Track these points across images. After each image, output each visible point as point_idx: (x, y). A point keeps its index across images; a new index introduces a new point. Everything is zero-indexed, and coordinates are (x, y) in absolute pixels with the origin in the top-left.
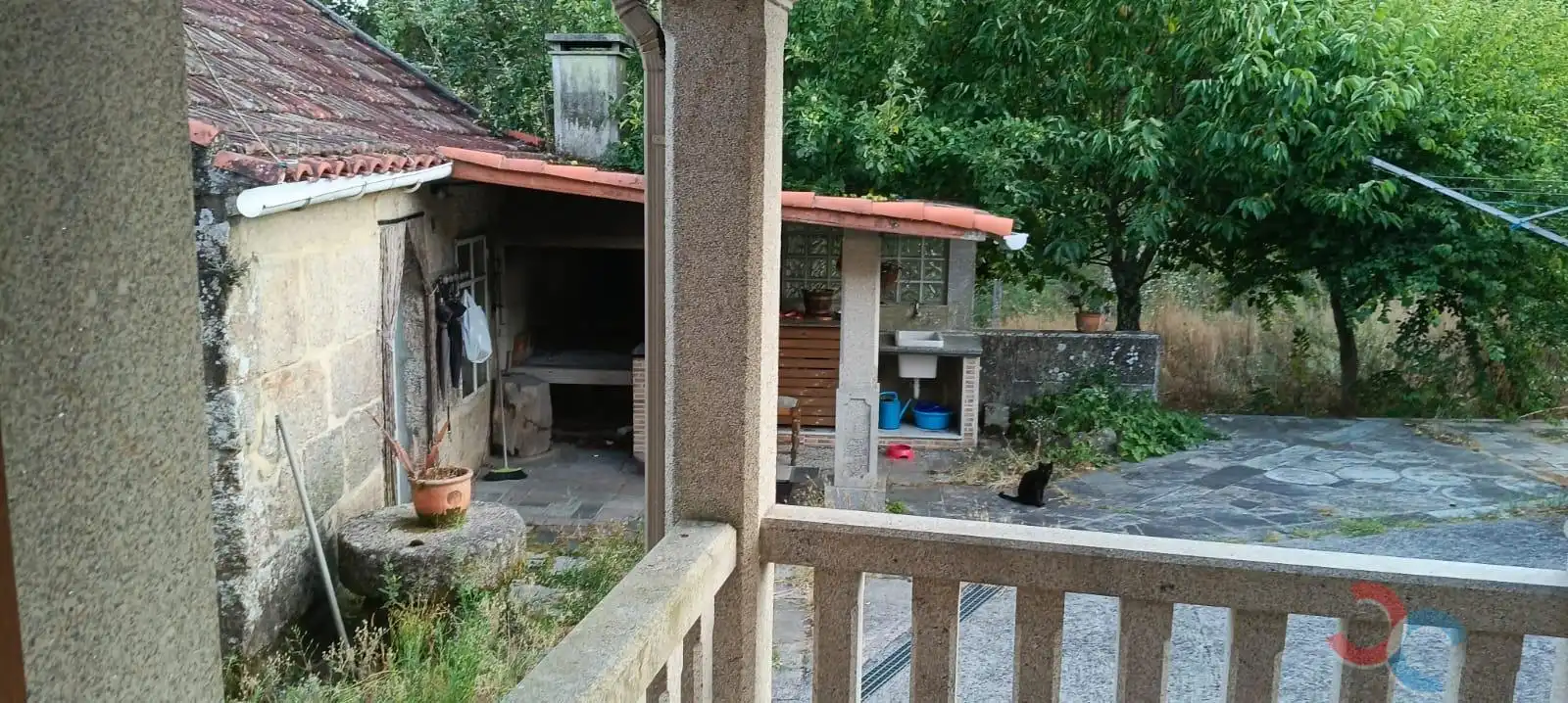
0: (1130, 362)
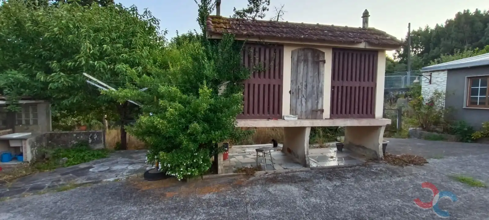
0: (95, 138)
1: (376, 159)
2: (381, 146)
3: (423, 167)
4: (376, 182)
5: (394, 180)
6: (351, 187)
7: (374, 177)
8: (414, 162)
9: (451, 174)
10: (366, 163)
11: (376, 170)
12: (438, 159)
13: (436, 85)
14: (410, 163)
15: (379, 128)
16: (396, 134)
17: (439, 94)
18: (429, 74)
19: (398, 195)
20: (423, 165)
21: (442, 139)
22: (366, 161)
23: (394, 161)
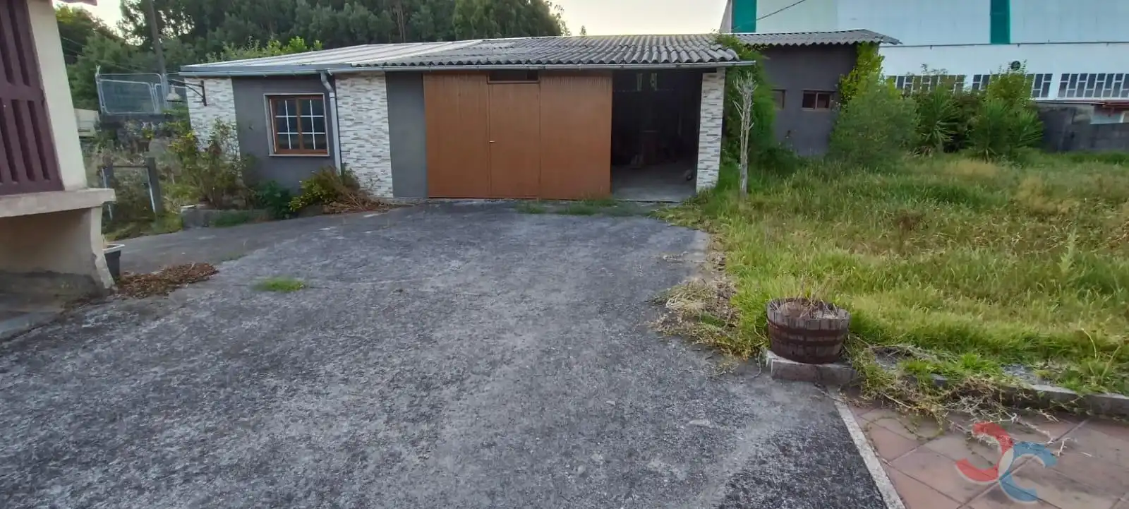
1: (96, 295)
2: (101, 261)
3: (209, 282)
4: (96, 351)
5: (144, 331)
6: (13, 392)
7: (91, 341)
8: (191, 278)
9: (258, 280)
10: (62, 313)
11: (97, 321)
12: (236, 259)
13: (217, 109)
14: (181, 282)
15: (85, 216)
16: (153, 225)
17: (224, 127)
18: (198, 82)
19: (154, 358)
20: (208, 279)
21: (246, 220)
22: (63, 310)
23: (144, 288)
